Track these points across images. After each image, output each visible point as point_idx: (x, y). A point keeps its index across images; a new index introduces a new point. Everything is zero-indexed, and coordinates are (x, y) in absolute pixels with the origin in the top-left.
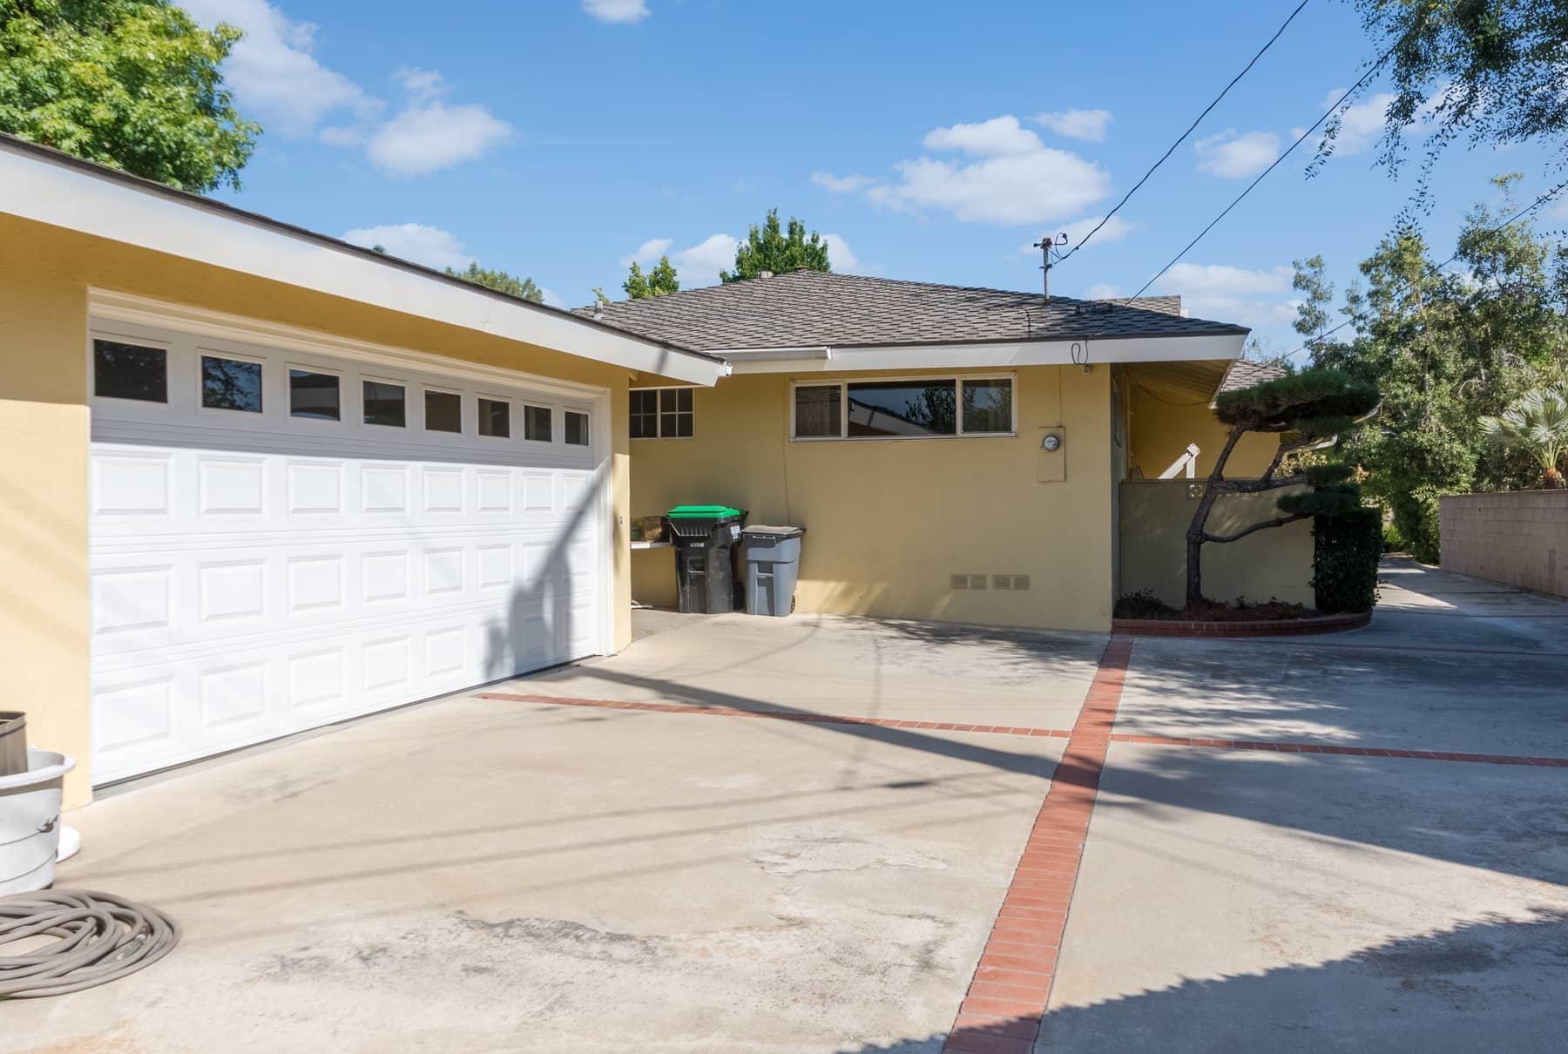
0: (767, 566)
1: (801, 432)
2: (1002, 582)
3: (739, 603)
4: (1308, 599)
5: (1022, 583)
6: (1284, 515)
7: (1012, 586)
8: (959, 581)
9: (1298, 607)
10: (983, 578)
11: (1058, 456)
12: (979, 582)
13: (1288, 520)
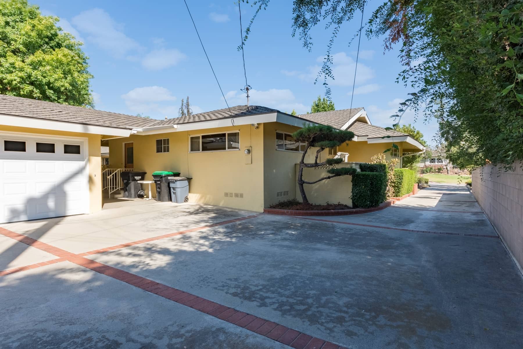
0: (174, 189)
1: (192, 150)
2: (237, 195)
3: (170, 199)
4: (350, 203)
5: (242, 196)
6: (331, 175)
7: (239, 197)
8: (226, 195)
9: (346, 206)
10: (232, 194)
11: (250, 155)
12: (231, 195)
13: (332, 177)
